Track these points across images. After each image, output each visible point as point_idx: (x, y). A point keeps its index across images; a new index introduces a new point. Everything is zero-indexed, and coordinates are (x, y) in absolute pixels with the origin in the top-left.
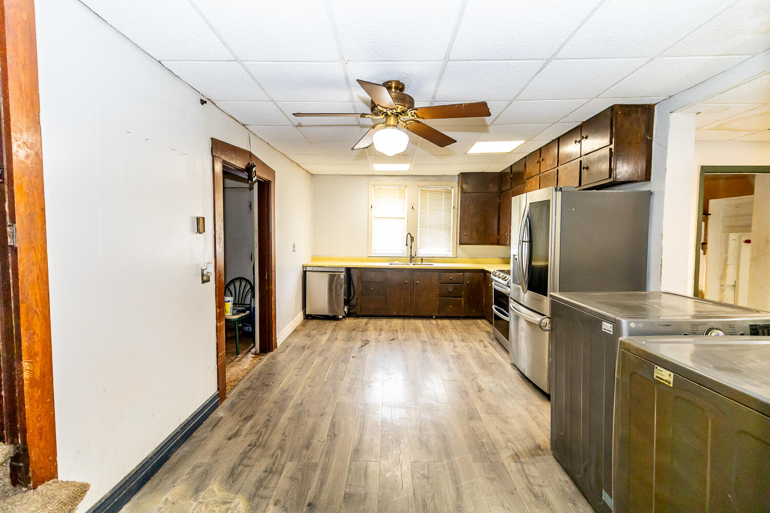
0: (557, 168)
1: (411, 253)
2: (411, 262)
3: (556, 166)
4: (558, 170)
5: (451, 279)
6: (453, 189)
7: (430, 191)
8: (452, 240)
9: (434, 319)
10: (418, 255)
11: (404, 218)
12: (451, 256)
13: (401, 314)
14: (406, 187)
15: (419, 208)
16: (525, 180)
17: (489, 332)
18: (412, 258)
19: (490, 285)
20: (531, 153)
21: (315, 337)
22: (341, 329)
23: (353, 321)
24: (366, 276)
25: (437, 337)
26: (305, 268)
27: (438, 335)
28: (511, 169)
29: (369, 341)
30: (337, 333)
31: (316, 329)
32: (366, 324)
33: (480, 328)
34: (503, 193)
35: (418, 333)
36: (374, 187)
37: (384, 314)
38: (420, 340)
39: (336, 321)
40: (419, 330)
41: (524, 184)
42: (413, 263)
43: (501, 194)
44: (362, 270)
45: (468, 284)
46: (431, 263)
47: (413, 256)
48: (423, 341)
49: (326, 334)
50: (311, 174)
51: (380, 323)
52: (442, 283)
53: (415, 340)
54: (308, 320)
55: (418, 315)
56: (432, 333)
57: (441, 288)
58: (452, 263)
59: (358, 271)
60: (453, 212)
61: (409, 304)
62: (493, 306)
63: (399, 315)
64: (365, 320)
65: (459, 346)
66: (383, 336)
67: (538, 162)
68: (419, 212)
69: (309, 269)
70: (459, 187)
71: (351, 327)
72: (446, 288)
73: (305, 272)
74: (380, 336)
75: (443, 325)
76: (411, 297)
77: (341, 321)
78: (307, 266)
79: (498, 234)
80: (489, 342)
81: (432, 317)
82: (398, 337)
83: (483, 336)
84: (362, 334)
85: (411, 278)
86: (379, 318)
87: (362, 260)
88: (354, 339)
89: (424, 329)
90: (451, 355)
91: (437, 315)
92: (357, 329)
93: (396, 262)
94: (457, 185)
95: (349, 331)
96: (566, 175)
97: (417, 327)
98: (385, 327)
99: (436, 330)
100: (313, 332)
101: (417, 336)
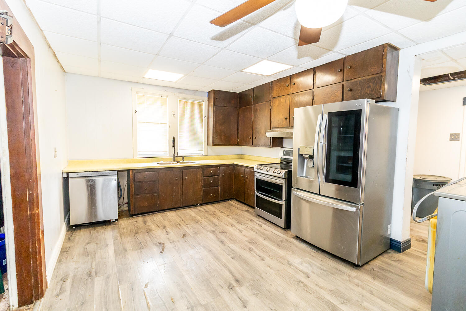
0: (313, 90)
1: (174, 153)
2: (174, 160)
3: (312, 88)
4: (313, 91)
5: (211, 173)
6: (203, 102)
7: (187, 102)
8: (204, 142)
9: (199, 206)
10: (179, 155)
11: (166, 124)
12: (204, 154)
13: (173, 206)
14: (168, 97)
15: (178, 116)
16: (272, 98)
17: (247, 211)
18: (175, 157)
19: (242, 175)
20: (279, 79)
21: (95, 253)
22: (121, 235)
23: (129, 222)
24: (139, 176)
25: (217, 224)
26: (66, 174)
27: (217, 222)
28: (253, 91)
29: (164, 244)
30: (121, 241)
31: (91, 242)
32: (145, 223)
33: (238, 209)
34: (242, 108)
35: (199, 223)
36: (137, 94)
37: (157, 209)
38: (208, 230)
39: (109, 227)
40: (197, 220)
41: (270, 102)
42: (176, 162)
43: (239, 109)
44: (134, 171)
45: (223, 176)
46: (190, 160)
47: (176, 156)
48: (211, 231)
49: (107, 245)
50: (65, 72)
51: (157, 219)
52: (205, 177)
53: (204, 231)
54: (75, 232)
55: (187, 205)
56: (211, 221)
57: (204, 181)
58: (205, 160)
59: (131, 173)
60: (205, 121)
61: (180, 197)
62: (256, 192)
63: (171, 208)
64: (140, 219)
65: (243, 230)
66: (172, 234)
67: (288, 85)
68: (178, 119)
69: (70, 175)
70: (208, 101)
71: (132, 230)
72: (208, 180)
73: (65, 179)
74: (169, 235)
75: (210, 210)
76: (181, 191)
77: (115, 224)
78: (68, 173)
79: (238, 138)
80: (257, 220)
81: (197, 205)
82: (186, 231)
83: (248, 215)
84: (149, 236)
85: (180, 175)
86: (152, 214)
87: (129, 162)
88: (146, 245)
89: (199, 217)
90: (247, 241)
91: (202, 202)
92: (139, 231)
93: (162, 162)
94: (207, 100)
95: (133, 235)
96: (324, 95)
97: (193, 217)
98: (166, 223)
99: (210, 217)
100: (91, 247)
101: (201, 226)
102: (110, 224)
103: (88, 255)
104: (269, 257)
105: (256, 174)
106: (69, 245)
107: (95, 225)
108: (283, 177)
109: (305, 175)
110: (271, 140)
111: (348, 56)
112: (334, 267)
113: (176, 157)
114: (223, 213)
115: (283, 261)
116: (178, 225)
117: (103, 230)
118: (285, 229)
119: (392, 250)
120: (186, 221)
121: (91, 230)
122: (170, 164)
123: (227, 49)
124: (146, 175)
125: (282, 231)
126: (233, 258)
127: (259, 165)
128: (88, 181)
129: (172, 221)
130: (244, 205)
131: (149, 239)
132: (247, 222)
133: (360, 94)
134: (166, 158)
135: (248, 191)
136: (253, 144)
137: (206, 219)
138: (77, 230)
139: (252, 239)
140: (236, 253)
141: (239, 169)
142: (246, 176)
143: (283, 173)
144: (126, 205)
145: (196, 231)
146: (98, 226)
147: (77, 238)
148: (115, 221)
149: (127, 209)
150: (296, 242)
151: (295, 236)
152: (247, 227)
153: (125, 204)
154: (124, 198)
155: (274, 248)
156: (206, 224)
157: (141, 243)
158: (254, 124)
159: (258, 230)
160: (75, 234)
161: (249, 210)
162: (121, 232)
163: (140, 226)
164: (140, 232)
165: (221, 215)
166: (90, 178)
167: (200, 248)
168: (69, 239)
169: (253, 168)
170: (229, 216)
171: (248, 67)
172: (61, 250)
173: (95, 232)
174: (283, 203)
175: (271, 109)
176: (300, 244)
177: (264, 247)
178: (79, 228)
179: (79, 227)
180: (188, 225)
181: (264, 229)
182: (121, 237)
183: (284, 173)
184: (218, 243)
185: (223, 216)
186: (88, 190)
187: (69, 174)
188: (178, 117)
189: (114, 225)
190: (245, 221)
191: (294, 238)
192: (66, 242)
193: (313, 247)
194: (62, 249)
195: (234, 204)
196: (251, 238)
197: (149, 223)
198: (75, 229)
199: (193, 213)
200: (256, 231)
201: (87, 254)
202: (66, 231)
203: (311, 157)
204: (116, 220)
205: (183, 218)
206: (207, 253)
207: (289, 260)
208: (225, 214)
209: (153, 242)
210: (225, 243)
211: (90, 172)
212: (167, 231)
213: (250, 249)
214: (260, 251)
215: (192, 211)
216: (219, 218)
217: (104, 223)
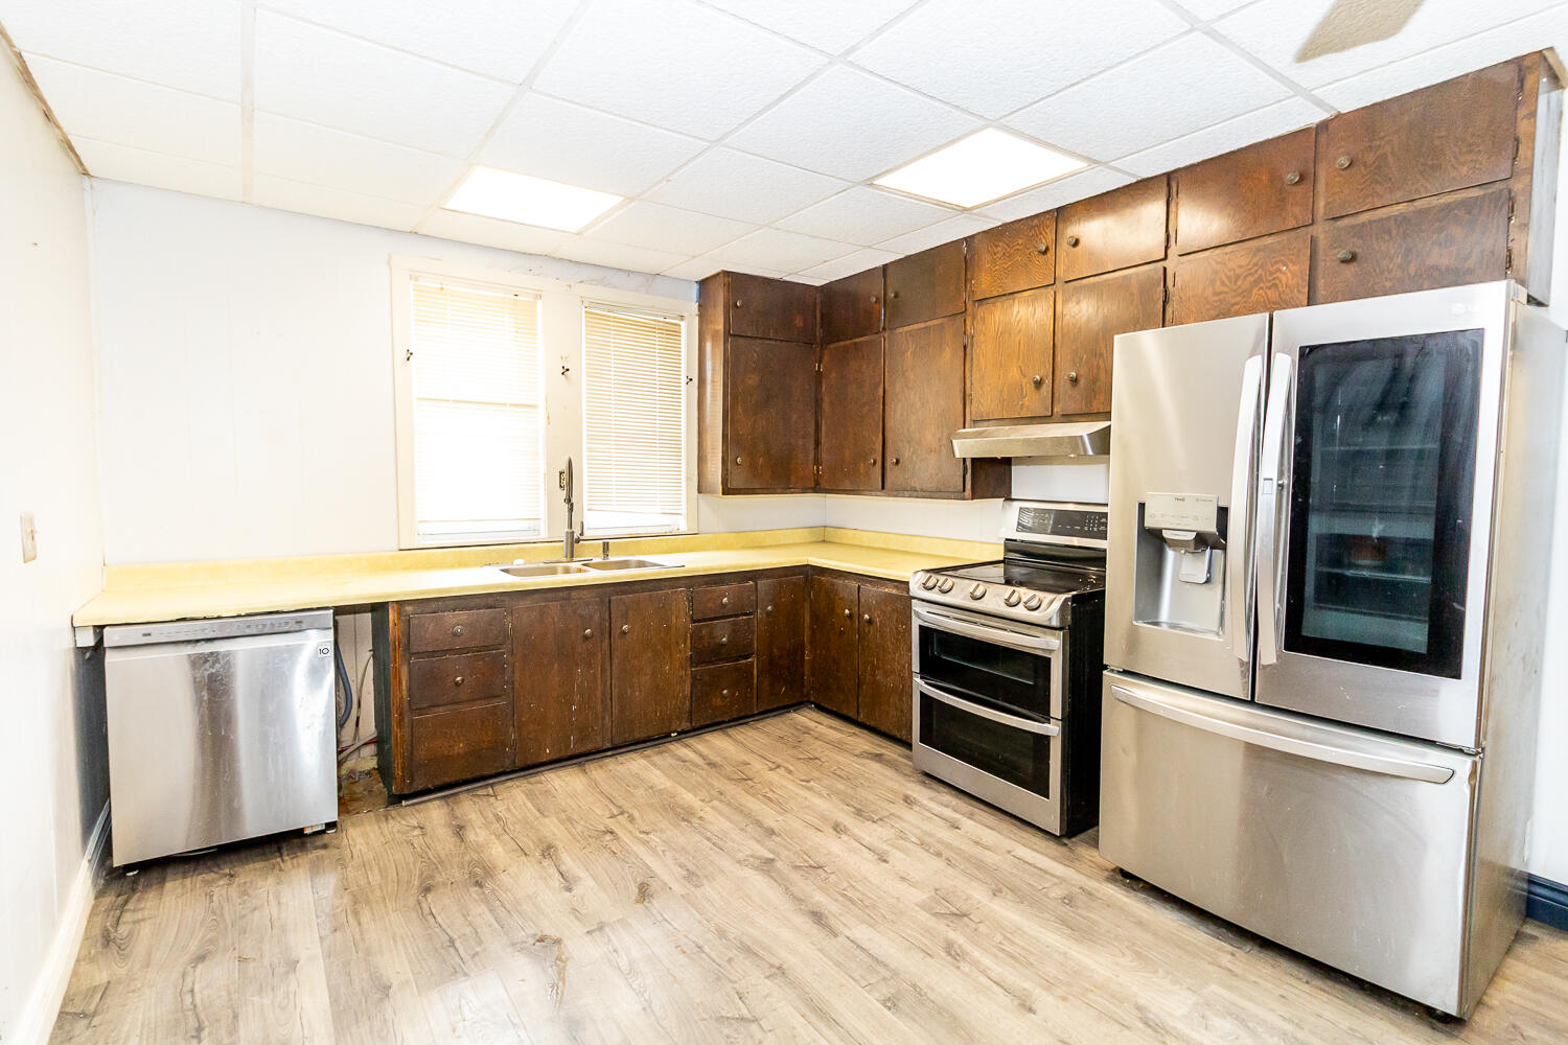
0: (1163, 263)
1: (570, 525)
2: (571, 555)
3: (1162, 256)
4: (1165, 269)
5: (723, 606)
6: (682, 323)
7: (618, 321)
9: (677, 740)
10: (588, 534)
11: (534, 406)
12: (683, 529)
13: (573, 749)
14: (540, 296)
15: (584, 374)
16: (969, 304)
17: (878, 758)
18: (574, 542)
19: (847, 611)
20: (1004, 225)
21: (235, 1017)
22: (358, 900)
23: (386, 832)
24: (429, 630)
25: (770, 823)
26: (91, 631)
27: (770, 817)
28: (885, 276)
29: (558, 942)
30: (358, 937)
31: (211, 948)
32: (459, 830)
33: (838, 746)
34: (837, 344)
35: (695, 821)
36: (412, 282)
37: (508, 764)
38: (740, 856)
39: (300, 860)
40: (684, 809)
41: (960, 319)
42: (579, 565)
43: (822, 349)
44: (409, 609)
45: (768, 613)
46: (632, 555)
47: (575, 537)
48: (757, 862)
49: (293, 965)
50: (86, 173)
51: (509, 810)
52: (699, 621)
53: (727, 864)
54: (136, 897)
55: (628, 737)
56: (742, 811)
57: (696, 637)
58: (691, 551)
59: (392, 616)
60: (687, 395)
61: (599, 708)
62: (917, 679)
63: (563, 754)
64: (434, 812)
65: (885, 847)
66: (586, 885)
67: (1047, 249)
68: (584, 387)
69: (111, 637)
70: (701, 316)
71: (404, 876)
72: (711, 636)
73: (88, 655)
74: (578, 890)
75: (725, 758)
76: (604, 683)
77: (325, 847)
78: (103, 627)
79: (817, 462)
80: (931, 799)
81: (670, 736)
82: (648, 867)
83: (886, 776)
84: (486, 901)
85: (600, 618)
86: (486, 786)
87: (378, 566)
88: (476, 954)
89: (690, 795)
90: (922, 906)
91: (685, 725)
92: (439, 879)
93: (519, 563)
94: (697, 312)
95: (412, 901)
96: (1218, 283)
97: (660, 791)
98: (552, 828)
99: (731, 789)
100: (214, 979)
101: (708, 839)
102: (303, 847)
103: (200, 1029)
104: (1047, 989)
105: (917, 606)
106: (102, 977)
107: (234, 857)
108: (1055, 623)
109: (1170, 616)
110: (969, 471)
111: (1339, 116)
112: (1352, 1029)
113: (578, 541)
114: (781, 771)
115: (1114, 1008)
116: (608, 837)
117: (271, 880)
118: (1061, 836)
119: (1537, 923)
120: (636, 815)
121: (213, 881)
122: (554, 572)
123: (851, 64)
124: (457, 621)
125: (1051, 847)
126: (891, 1003)
127: (928, 571)
128: (198, 662)
129: (575, 817)
130: (857, 730)
131: (489, 918)
132: (893, 809)
133: (1399, 274)
134: (534, 548)
135: (874, 676)
136: (883, 487)
137: (721, 801)
138: (148, 886)
139: (941, 896)
140: (895, 973)
141: (833, 584)
142: (866, 616)
143: (1051, 606)
144: (372, 749)
145: (692, 868)
146: (246, 861)
147: (146, 930)
148: (322, 832)
149: (373, 763)
150: (1125, 899)
151: (1114, 870)
152: (902, 835)
153: (366, 744)
154: (358, 718)
155: (1052, 938)
156: (725, 825)
157: (452, 941)
158: (886, 407)
159: (949, 846)
160: (134, 911)
161: (883, 751)
162: (355, 888)
163: (438, 848)
164: (444, 884)
165: (772, 776)
166: (206, 648)
167: (731, 955)
168: (107, 940)
169: (908, 583)
170: (812, 783)
171: (906, 163)
172: (64, 1005)
173: (233, 891)
174: (1053, 729)
175: (965, 347)
176: (1151, 911)
177: (1005, 938)
178: (155, 875)
179: (155, 869)
180: (651, 836)
181: (977, 843)
182: (356, 914)
183: (1057, 605)
184: (804, 922)
185: (785, 783)
186: (199, 701)
187: (106, 630)
188: (584, 378)
189: (322, 852)
190: (885, 804)
191: (1111, 880)
192: (92, 960)
193: (1212, 927)
194: (68, 999)
195: (812, 724)
196: (937, 890)
197: (477, 834)
198: (135, 880)
199: (658, 772)
200: (947, 853)
201: (193, 1023)
202: (92, 896)
203: (1211, 542)
204: (331, 825)
205: (621, 802)
206: (766, 981)
207: (1142, 1002)
208: (790, 772)
209: (507, 934)
210: (832, 921)
211: (205, 618)
212: (563, 868)
213: (953, 952)
214: (996, 956)
215: (655, 765)
216: (770, 795)
217: (275, 847)
